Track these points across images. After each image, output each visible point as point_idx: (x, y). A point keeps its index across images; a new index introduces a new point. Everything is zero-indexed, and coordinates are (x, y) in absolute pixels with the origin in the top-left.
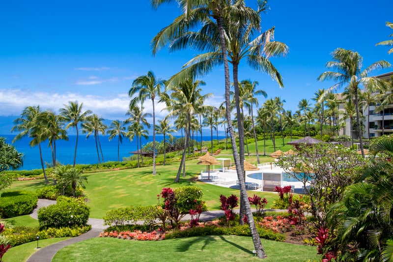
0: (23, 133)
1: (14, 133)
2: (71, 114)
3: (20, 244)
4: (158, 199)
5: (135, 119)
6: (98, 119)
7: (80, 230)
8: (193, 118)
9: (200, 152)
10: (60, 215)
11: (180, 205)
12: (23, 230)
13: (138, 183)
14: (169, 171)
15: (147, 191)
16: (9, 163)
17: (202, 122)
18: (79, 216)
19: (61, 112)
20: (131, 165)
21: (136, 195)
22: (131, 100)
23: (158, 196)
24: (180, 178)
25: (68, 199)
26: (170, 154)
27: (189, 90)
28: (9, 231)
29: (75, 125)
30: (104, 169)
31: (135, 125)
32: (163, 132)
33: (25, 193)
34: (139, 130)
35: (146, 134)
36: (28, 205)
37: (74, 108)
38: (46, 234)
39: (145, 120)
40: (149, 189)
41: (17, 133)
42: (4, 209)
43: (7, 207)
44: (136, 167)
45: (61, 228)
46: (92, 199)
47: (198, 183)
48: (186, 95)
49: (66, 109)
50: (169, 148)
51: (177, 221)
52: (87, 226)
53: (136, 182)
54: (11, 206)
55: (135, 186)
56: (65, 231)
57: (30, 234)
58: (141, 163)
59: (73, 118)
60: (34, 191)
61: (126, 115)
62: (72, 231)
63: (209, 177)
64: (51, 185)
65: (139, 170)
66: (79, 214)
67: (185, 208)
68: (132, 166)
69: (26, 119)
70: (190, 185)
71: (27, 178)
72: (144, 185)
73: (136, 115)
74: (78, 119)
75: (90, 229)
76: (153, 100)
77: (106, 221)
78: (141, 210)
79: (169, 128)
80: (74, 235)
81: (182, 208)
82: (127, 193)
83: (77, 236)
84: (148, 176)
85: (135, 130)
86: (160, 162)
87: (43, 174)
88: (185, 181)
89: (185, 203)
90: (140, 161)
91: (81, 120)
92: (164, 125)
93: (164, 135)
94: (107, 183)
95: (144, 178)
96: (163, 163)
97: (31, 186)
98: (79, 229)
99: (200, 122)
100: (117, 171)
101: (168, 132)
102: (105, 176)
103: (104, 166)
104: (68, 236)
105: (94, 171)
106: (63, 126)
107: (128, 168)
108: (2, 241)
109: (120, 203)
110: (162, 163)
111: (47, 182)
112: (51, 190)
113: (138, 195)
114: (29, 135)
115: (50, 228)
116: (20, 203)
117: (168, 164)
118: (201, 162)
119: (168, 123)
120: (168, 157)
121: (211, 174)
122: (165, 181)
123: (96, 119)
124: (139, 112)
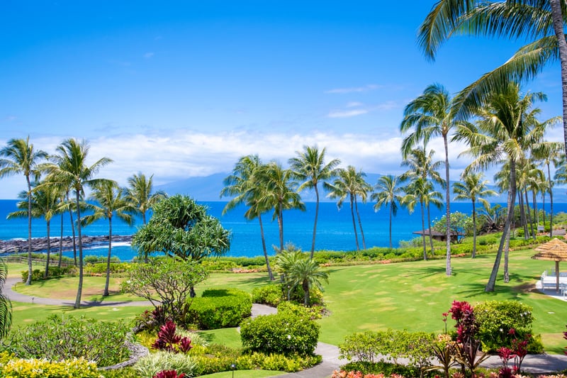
0: (236, 198)
1: (225, 199)
2: (306, 166)
3: (211, 372)
4: (445, 320)
5: (418, 173)
6: (356, 174)
7: (301, 362)
8: (533, 167)
9: (548, 235)
10: (271, 333)
11: (487, 337)
12: (220, 351)
13: (417, 288)
14: (479, 270)
15: (429, 304)
16: (210, 246)
17: (553, 175)
18: (300, 338)
19: (291, 165)
20: (411, 254)
21: (409, 310)
22: (404, 138)
23: (445, 315)
24: (497, 283)
25: (294, 307)
26: (488, 237)
27: (513, 114)
28: (201, 350)
29: (313, 185)
30: (365, 259)
31: (418, 184)
32: (470, 195)
33: (234, 293)
34: (426, 192)
35: (439, 200)
36: (235, 313)
37: (313, 157)
38: (250, 361)
39: (437, 173)
40: (435, 301)
41: (228, 199)
42: (201, 315)
43: (205, 313)
44: (420, 259)
45: (271, 354)
46: (334, 311)
47: (533, 296)
48: (505, 124)
49: (299, 158)
50: (487, 225)
51: (472, 367)
52: (314, 356)
53: (413, 287)
54: (210, 312)
55: (411, 294)
56: (278, 361)
57: (227, 358)
58: (429, 251)
59: (310, 173)
60: (250, 292)
61: (402, 165)
62: (288, 361)
63: (558, 285)
64: (277, 283)
65: (425, 264)
66: (301, 335)
67: (495, 342)
68: (413, 256)
69: (239, 176)
70: (516, 298)
71: (246, 269)
72: (427, 292)
73: (420, 166)
74: (317, 175)
75: (318, 363)
76: (445, 136)
77: (343, 352)
78: (403, 339)
79: (482, 188)
80: (290, 369)
81: (490, 343)
82: (394, 305)
83: (297, 371)
84: (436, 277)
85: (418, 192)
86: (466, 252)
87: (265, 265)
88: (505, 290)
89: (496, 333)
90: (429, 248)
91: (323, 177)
92: (471, 184)
93: (473, 201)
94: (363, 284)
95: (428, 279)
96: (472, 254)
97: (249, 282)
98: (300, 359)
99: (547, 176)
100: (386, 265)
101: (481, 195)
102: (361, 273)
103: (366, 255)
104: (282, 369)
105: (347, 263)
106: (295, 188)
107: (406, 261)
108: (185, 364)
109: (380, 322)
110: (470, 254)
111: (272, 277)
112: (273, 292)
113: (414, 310)
114: (246, 203)
115: (255, 353)
116: (224, 308)
117: (480, 257)
118: (540, 255)
119: (480, 179)
120: (483, 243)
121: (562, 280)
122: (466, 288)
123: (352, 173)
124: (425, 159)
